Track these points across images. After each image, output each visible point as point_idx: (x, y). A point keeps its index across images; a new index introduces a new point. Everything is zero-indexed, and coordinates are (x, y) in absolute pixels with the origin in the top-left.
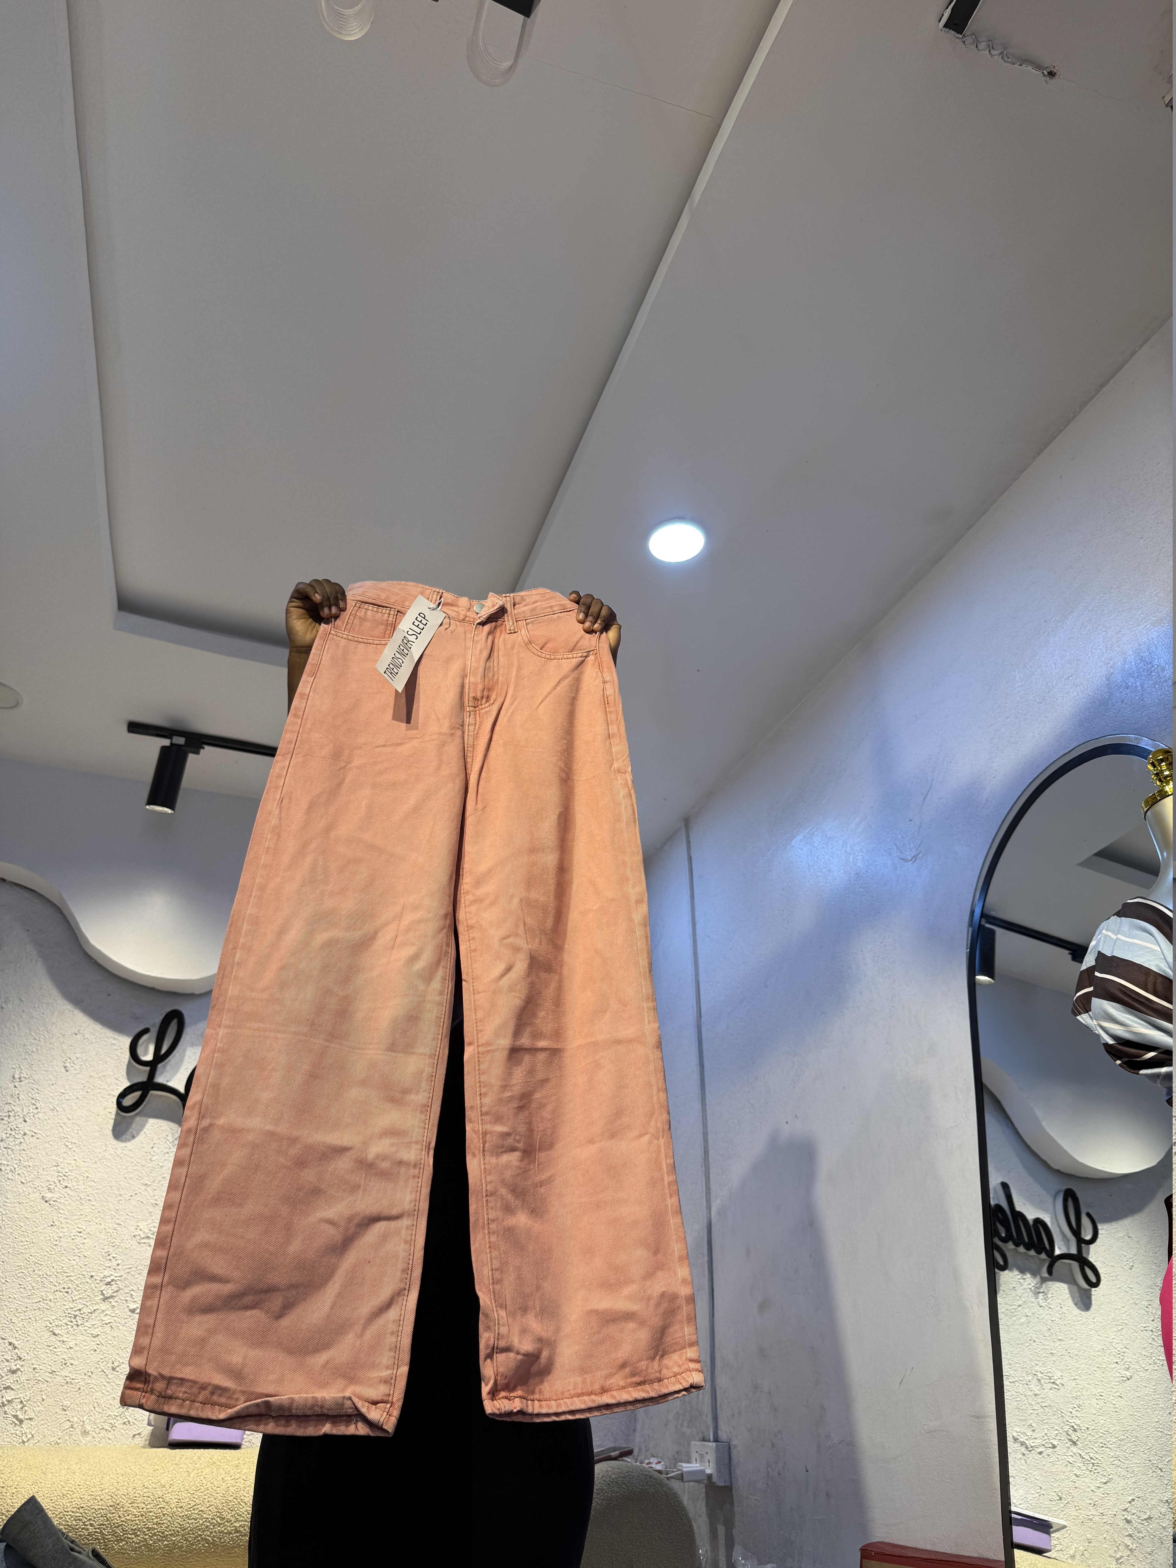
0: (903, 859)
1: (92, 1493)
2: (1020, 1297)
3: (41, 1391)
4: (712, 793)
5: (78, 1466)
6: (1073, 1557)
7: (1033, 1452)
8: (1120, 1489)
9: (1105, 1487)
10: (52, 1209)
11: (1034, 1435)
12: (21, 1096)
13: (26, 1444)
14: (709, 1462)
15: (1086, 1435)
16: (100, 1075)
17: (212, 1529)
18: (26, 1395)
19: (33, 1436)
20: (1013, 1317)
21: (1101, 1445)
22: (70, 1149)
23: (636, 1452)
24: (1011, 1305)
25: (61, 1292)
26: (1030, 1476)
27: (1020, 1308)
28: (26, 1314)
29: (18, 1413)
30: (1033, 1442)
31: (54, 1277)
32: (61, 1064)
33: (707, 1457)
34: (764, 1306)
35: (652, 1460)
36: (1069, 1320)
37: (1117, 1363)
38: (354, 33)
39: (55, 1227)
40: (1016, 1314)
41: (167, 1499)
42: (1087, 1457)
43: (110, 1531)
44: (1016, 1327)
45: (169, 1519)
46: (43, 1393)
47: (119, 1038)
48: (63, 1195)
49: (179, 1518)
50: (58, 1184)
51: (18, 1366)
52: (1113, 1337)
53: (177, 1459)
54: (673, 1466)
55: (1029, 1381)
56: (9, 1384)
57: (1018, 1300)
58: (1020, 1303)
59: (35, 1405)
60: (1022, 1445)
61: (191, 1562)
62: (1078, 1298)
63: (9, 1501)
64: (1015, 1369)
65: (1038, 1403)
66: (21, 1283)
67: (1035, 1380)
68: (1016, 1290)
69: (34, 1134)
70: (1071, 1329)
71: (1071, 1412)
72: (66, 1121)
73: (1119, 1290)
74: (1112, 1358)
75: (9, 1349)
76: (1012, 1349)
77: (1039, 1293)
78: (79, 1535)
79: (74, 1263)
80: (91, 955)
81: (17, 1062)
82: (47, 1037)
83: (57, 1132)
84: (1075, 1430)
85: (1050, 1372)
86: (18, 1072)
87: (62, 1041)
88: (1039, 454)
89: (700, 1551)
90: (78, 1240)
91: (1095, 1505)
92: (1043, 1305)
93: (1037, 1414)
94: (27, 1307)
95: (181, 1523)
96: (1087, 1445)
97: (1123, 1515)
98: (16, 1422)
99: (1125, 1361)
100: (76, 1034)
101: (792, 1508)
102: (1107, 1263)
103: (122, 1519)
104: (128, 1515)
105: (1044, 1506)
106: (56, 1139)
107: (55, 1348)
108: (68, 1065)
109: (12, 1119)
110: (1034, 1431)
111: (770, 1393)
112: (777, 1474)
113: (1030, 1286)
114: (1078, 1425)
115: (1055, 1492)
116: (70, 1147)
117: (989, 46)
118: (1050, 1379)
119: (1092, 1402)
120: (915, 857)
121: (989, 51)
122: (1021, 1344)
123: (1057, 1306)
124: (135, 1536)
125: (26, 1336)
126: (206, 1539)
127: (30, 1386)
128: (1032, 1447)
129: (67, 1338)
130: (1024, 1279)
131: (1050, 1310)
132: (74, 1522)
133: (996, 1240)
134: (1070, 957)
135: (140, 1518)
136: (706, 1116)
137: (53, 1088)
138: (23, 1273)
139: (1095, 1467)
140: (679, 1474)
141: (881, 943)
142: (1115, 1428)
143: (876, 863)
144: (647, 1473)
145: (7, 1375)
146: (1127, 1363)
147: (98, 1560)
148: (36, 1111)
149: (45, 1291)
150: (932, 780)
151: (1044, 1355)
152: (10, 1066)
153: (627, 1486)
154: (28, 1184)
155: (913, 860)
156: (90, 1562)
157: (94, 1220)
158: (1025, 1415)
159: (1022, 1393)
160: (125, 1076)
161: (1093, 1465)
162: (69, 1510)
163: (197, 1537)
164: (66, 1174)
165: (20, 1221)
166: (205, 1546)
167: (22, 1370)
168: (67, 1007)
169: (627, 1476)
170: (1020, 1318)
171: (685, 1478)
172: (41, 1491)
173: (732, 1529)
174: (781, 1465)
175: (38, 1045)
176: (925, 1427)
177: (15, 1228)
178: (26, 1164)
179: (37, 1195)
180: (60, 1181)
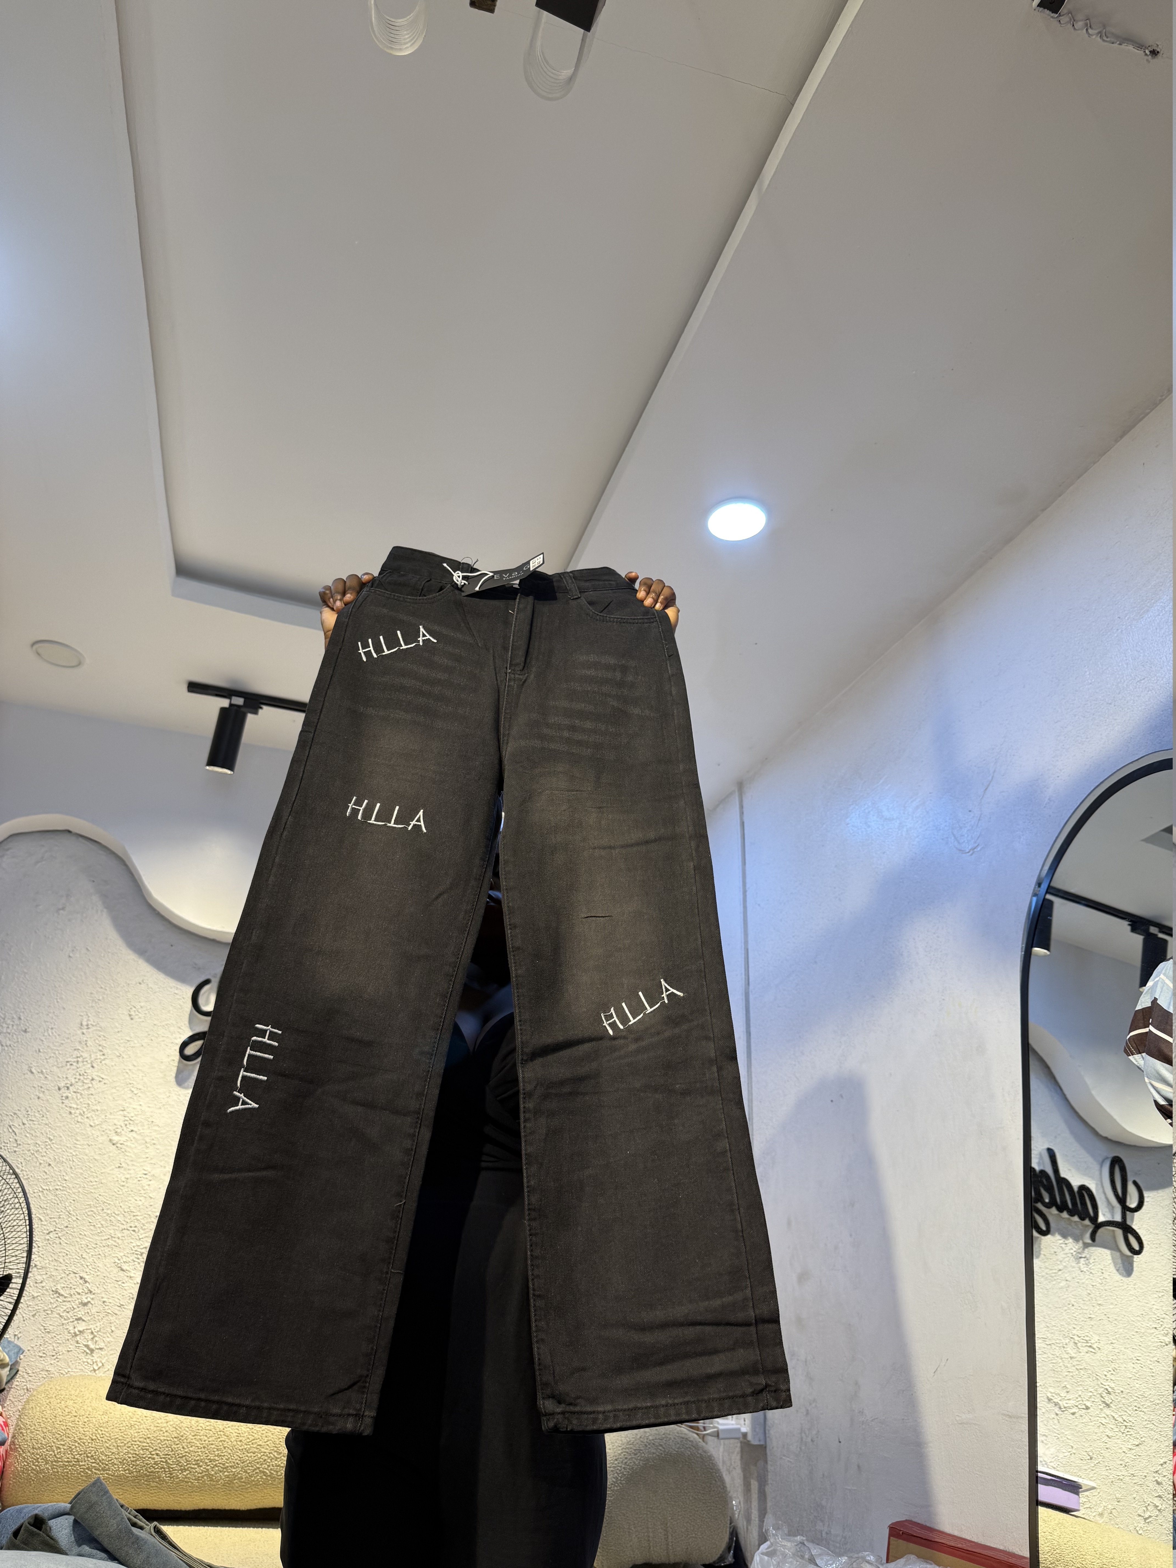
0: (960, 850)
1: (158, 1425)
2: (1061, 1261)
3: (111, 1323)
4: (766, 759)
6: (1101, 1515)
7: (1066, 1412)
8: (1153, 1451)
9: (1137, 1449)
10: (119, 1151)
11: (1068, 1396)
12: (89, 1043)
13: (97, 1372)
14: (745, 1421)
15: (1120, 1398)
16: (164, 1023)
17: (269, 1463)
18: (97, 1327)
19: (103, 1365)
20: (1052, 1281)
21: (1135, 1408)
22: (136, 1094)
24: (1051, 1270)
25: (129, 1230)
26: (1062, 1435)
27: (1060, 1273)
28: (96, 1250)
29: (90, 1343)
30: (1067, 1403)
31: (122, 1216)
32: (126, 1013)
34: (803, 1277)
36: (1110, 1285)
37: (1156, 1328)
38: (406, 47)
39: (123, 1169)
40: (1055, 1278)
41: (228, 1433)
42: (1120, 1420)
43: (175, 1461)
44: (1055, 1291)
46: (112, 1325)
47: (181, 988)
48: (129, 1138)
49: (238, 1451)
50: (125, 1128)
51: (89, 1299)
52: (1153, 1303)
55: (1066, 1344)
56: (81, 1316)
57: (1058, 1265)
58: (1061, 1267)
59: (105, 1335)
60: (1056, 1405)
61: (250, 1492)
62: (1120, 1265)
63: (81, 1430)
64: (1053, 1331)
65: (1074, 1366)
66: (91, 1221)
67: (1072, 1344)
68: (1056, 1255)
69: (101, 1080)
70: (1111, 1294)
71: (1106, 1375)
72: (131, 1067)
73: (1162, 1258)
74: (1151, 1323)
75: (80, 1283)
76: (1050, 1312)
77: (1081, 1258)
78: (146, 1464)
79: (140, 1203)
80: (153, 905)
81: (84, 1010)
82: (113, 985)
83: (123, 1078)
84: (1109, 1393)
85: (1087, 1336)
86: (85, 1020)
87: (127, 990)
88: (1122, 437)
89: (734, 1502)
90: (144, 1182)
91: (1126, 1466)
92: (1085, 1269)
93: (1072, 1376)
94: (97, 1244)
95: (241, 1456)
96: (1121, 1407)
97: (1154, 1477)
98: (88, 1351)
99: (1164, 1327)
100: (140, 983)
101: (823, 1475)
102: (1151, 1230)
103: (186, 1450)
104: (191, 1447)
105: (1075, 1465)
106: (123, 1085)
107: (123, 1283)
108: (132, 1013)
109: (80, 1064)
110: (1068, 1392)
111: (806, 1361)
112: (810, 1440)
113: (1072, 1251)
114: (1113, 1388)
115: (1086, 1451)
116: (136, 1092)
117: (1086, 25)
118: (1087, 1343)
119: (1128, 1366)
120: (973, 849)
121: (1087, 30)
122: (1060, 1308)
123: (1098, 1272)
124: (198, 1467)
125: (96, 1271)
126: (264, 1472)
127: (100, 1318)
128: (1065, 1408)
129: (134, 1273)
130: (1066, 1244)
131: (1091, 1275)
133: (1040, 1206)
134: (1129, 928)
135: (203, 1450)
137: (119, 1035)
138: (92, 1211)
139: (1128, 1430)
140: (715, 1431)
141: (934, 933)
142: (1151, 1392)
143: (933, 851)
144: (683, 1436)
145: (78, 1307)
146: (1166, 1329)
148: (102, 1057)
149: (114, 1229)
150: (994, 771)
151: (1083, 1319)
152: (78, 1014)
153: (664, 1448)
154: (97, 1127)
155: (971, 852)
156: (153, 1539)
157: (159, 1163)
158: (1061, 1377)
159: (1058, 1355)
160: (188, 1025)
161: (1126, 1427)
162: (136, 1439)
163: (255, 1469)
164: (132, 1119)
165: (89, 1162)
166: (263, 1478)
167: (93, 1302)
168: (131, 957)
169: (664, 1438)
170: (1060, 1282)
171: (721, 1436)
172: (110, 1424)
173: (764, 1486)
174: (814, 1432)
175: (104, 993)
176: (958, 1418)
177: (84, 1168)
178: (95, 1108)
179: (105, 1138)
180: (126, 1125)
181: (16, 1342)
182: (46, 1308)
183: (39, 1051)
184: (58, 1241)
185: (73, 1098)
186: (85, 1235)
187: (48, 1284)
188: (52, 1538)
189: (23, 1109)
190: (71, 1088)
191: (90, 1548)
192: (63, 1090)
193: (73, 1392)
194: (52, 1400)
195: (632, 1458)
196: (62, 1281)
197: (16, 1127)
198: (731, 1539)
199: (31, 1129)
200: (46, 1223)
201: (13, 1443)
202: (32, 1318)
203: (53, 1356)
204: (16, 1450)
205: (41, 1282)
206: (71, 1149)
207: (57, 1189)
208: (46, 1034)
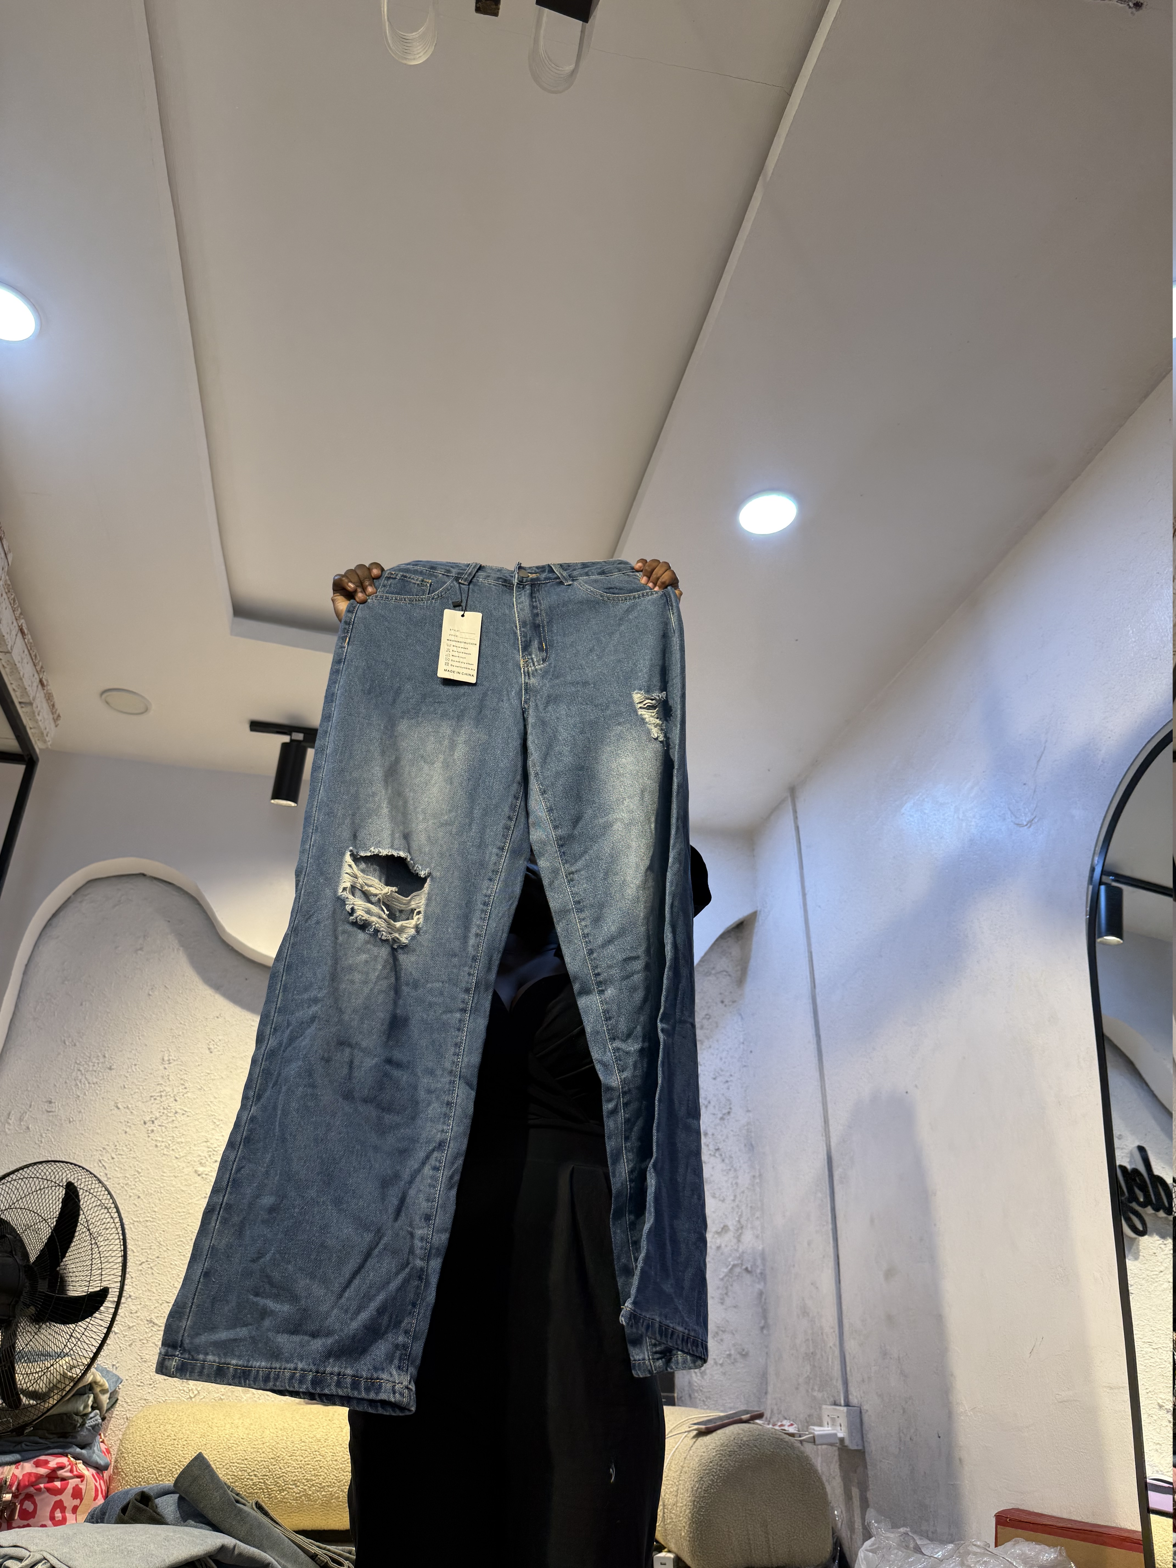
0: (1018, 824)
4: (817, 761)
5: (241, 1421)
12: (171, 1078)
13: (193, 1400)
14: (841, 1426)
16: (242, 1055)
20: (1154, 1283)
22: (218, 1125)
23: (767, 1414)
24: (1152, 1271)
27: (1162, 1274)
32: (205, 1047)
33: (839, 1421)
34: (889, 1274)
35: (785, 1422)
38: (419, 57)
40: (1157, 1280)
43: (273, 1481)
44: (1158, 1293)
45: (326, 1471)
50: (209, 1159)
53: (331, 1415)
54: (805, 1429)
58: (1162, 1268)
63: (181, 1452)
64: (1158, 1335)
69: (184, 1113)
72: (212, 1099)
76: (1154, 1315)
78: (244, 1487)
80: (227, 941)
81: (165, 1045)
82: (191, 1021)
83: (205, 1110)
86: (167, 1055)
87: (205, 1024)
89: (836, 1512)
100: (217, 1017)
101: (925, 1473)
103: (283, 1471)
104: (288, 1467)
106: (205, 1117)
108: (211, 1046)
109: (164, 1098)
111: (899, 1359)
112: (909, 1440)
116: (218, 1123)
120: (1031, 821)
124: (296, 1487)
132: (240, 1473)
133: (1134, 1205)
135: (299, 1470)
136: (825, 1086)
137: (199, 1068)
140: (810, 1438)
141: (998, 911)
143: (991, 829)
144: (777, 1436)
147: (261, 1512)
148: (185, 1091)
150: (1046, 741)
152: (160, 1049)
153: (759, 1449)
155: (1029, 825)
156: (254, 1513)
159: (1165, 1359)
162: (234, 1461)
165: (176, 1193)
168: (207, 992)
169: (758, 1439)
170: (1162, 1284)
171: (817, 1442)
172: (208, 1446)
173: (866, 1491)
174: (912, 1431)
175: (183, 1029)
176: (1058, 1397)
177: (172, 1200)
178: (179, 1140)
179: (190, 1169)
180: (210, 1156)
181: (114, 1372)
182: (141, 1338)
183: (124, 1087)
184: (150, 1271)
185: (158, 1132)
186: (176, 1265)
187: (143, 1314)
188: (158, 1514)
189: (111, 1144)
190: (156, 1122)
191: (195, 1522)
192: (148, 1124)
193: (171, 1417)
194: (151, 1425)
195: (727, 1460)
196: (156, 1310)
197: (105, 1162)
198: (835, 1549)
199: (120, 1162)
200: (137, 1254)
201: (116, 1467)
202: (128, 1348)
203: (150, 1385)
204: (118, 1474)
205: (136, 1312)
206: (158, 1181)
207: (147, 1221)
208: (130, 1070)
